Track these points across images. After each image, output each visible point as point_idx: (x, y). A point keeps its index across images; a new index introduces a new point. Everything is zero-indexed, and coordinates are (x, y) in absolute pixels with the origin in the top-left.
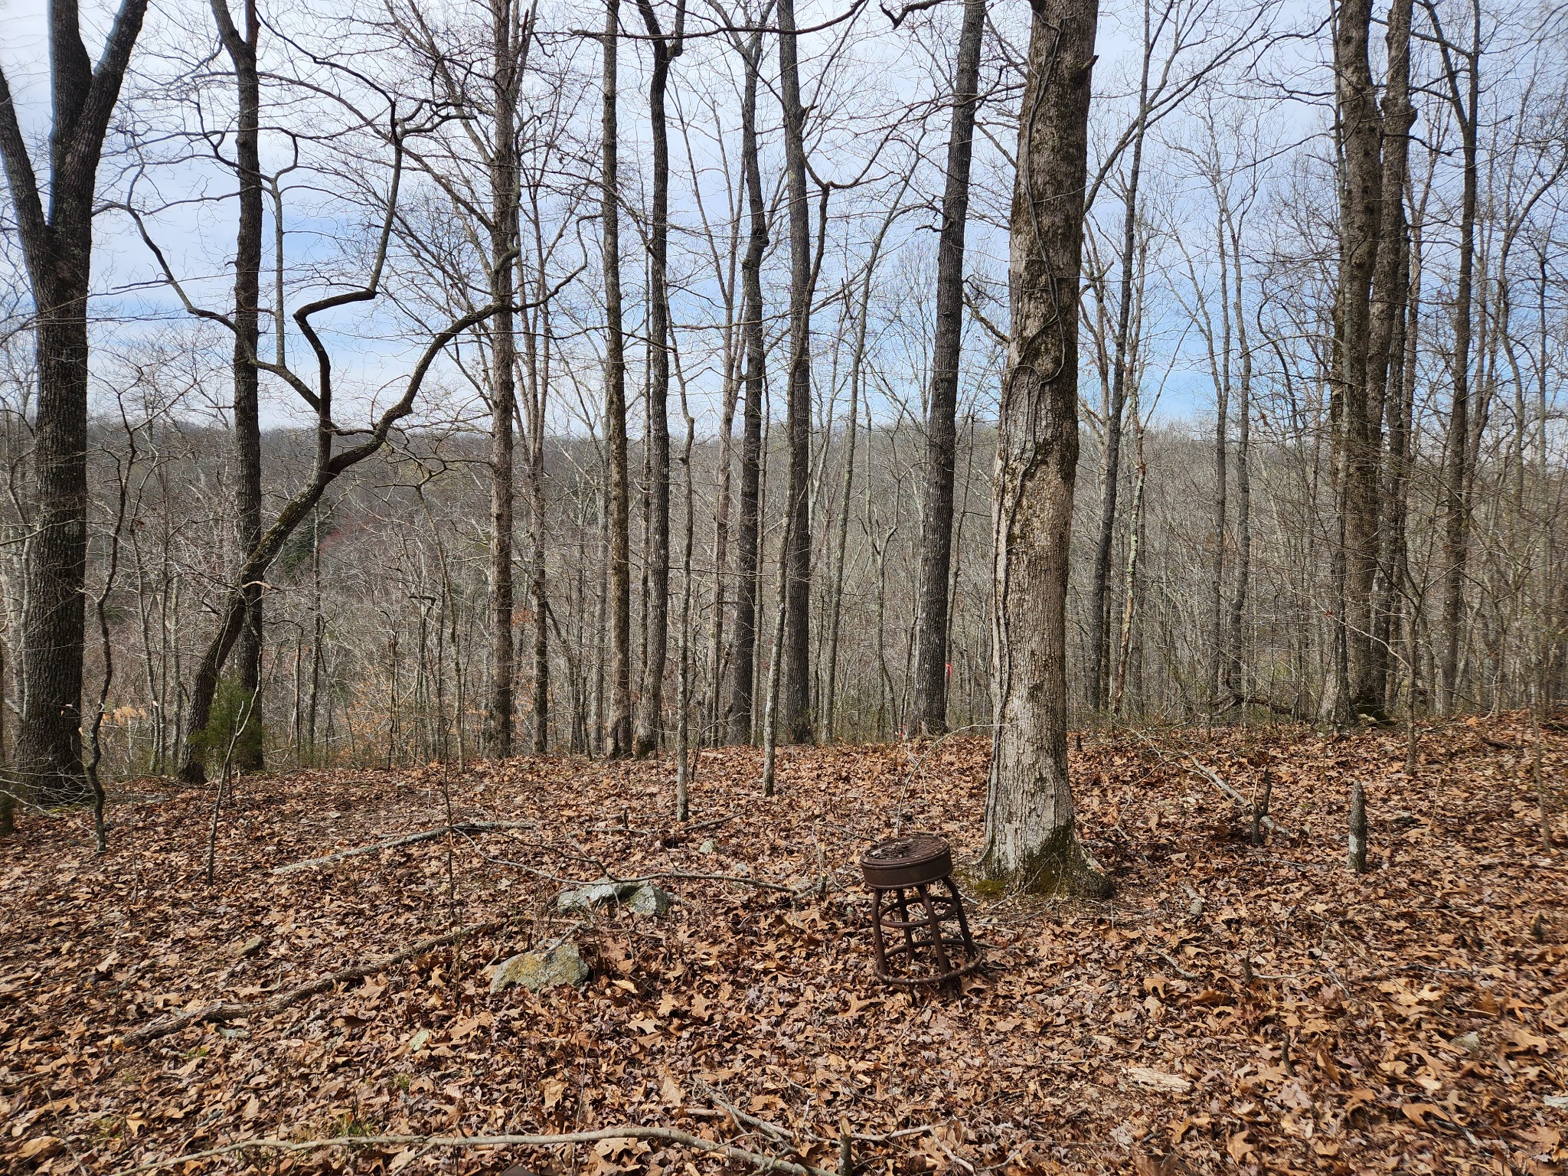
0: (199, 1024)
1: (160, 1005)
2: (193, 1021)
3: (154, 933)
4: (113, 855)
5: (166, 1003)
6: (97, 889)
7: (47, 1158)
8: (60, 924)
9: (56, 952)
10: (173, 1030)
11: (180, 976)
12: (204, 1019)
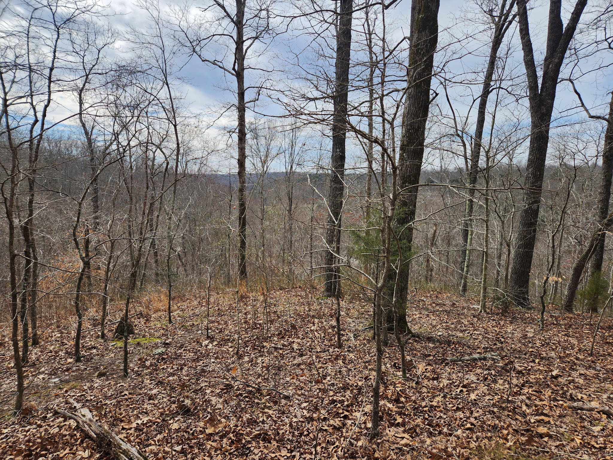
0: (599, 412)
1: (580, 398)
2: (596, 410)
3: (571, 368)
4: (547, 331)
5: (582, 398)
6: (543, 343)
7: (546, 436)
8: (533, 351)
9: (533, 361)
10: (587, 410)
11: (585, 389)
12: (601, 411)
